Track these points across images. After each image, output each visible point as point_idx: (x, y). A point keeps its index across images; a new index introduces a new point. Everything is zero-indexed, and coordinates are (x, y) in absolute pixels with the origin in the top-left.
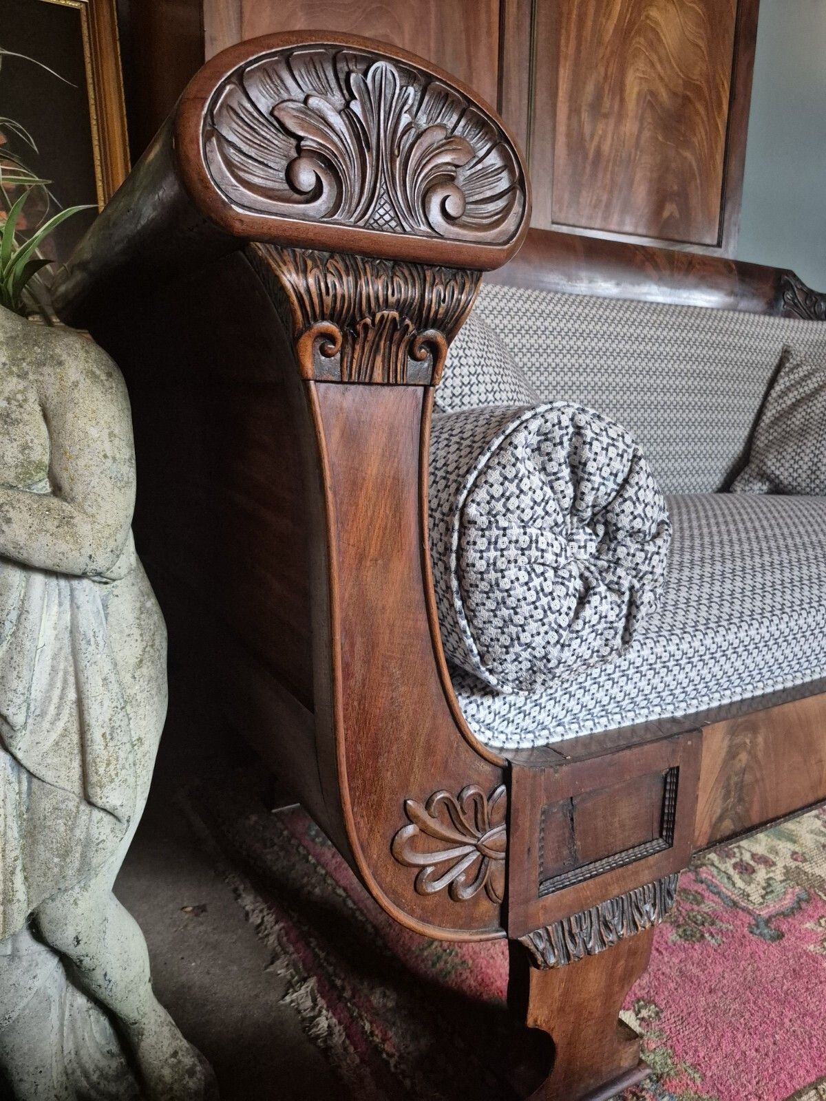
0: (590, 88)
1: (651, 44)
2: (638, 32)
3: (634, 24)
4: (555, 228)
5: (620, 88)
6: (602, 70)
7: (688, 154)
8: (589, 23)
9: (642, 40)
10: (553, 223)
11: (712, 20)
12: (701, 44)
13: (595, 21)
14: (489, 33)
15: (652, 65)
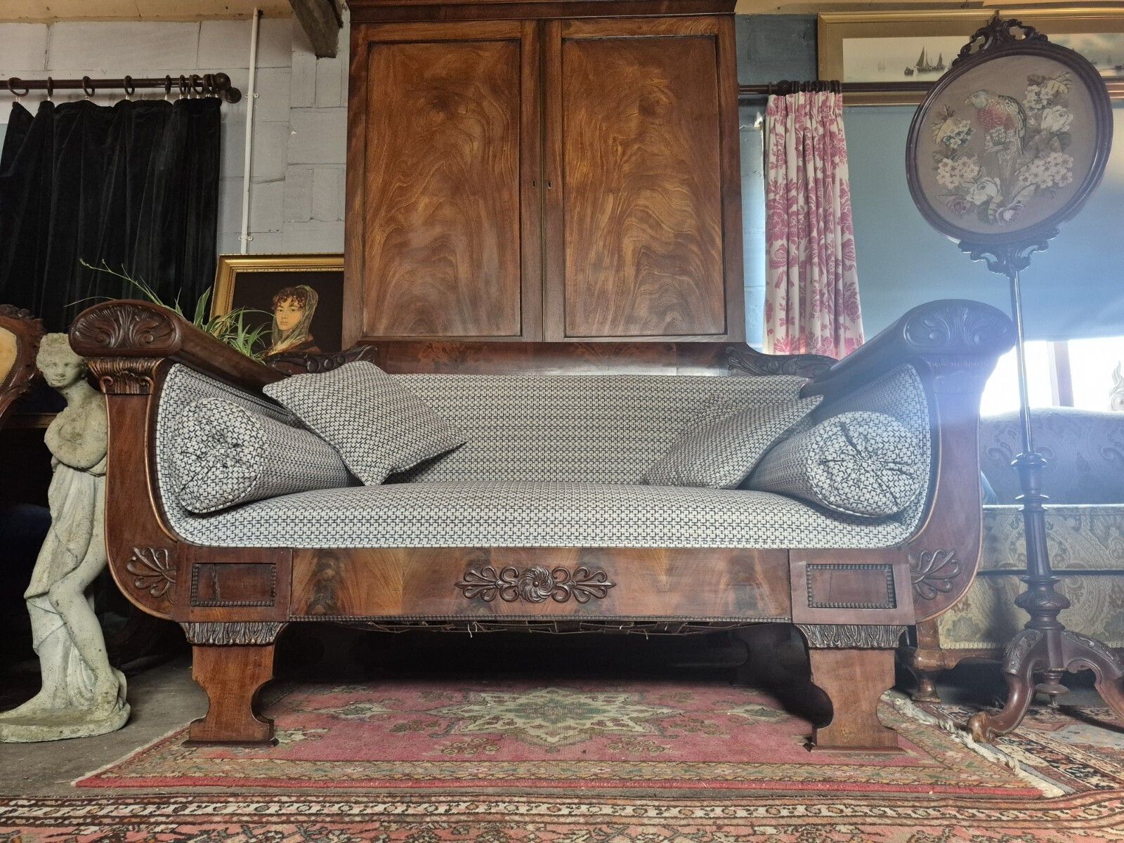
0: (592, 255)
1: (641, 220)
2: (630, 215)
3: (625, 212)
4: (567, 340)
5: (618, 250)
6: (601, 243)
7: (685, 278)
8: (588, 219)
9: (633, 219)
10: (566, 337)
11: (698, 193)
12: (689, 209)
13: (592, 218)
14: (513, 242)
15: (644, 230)
